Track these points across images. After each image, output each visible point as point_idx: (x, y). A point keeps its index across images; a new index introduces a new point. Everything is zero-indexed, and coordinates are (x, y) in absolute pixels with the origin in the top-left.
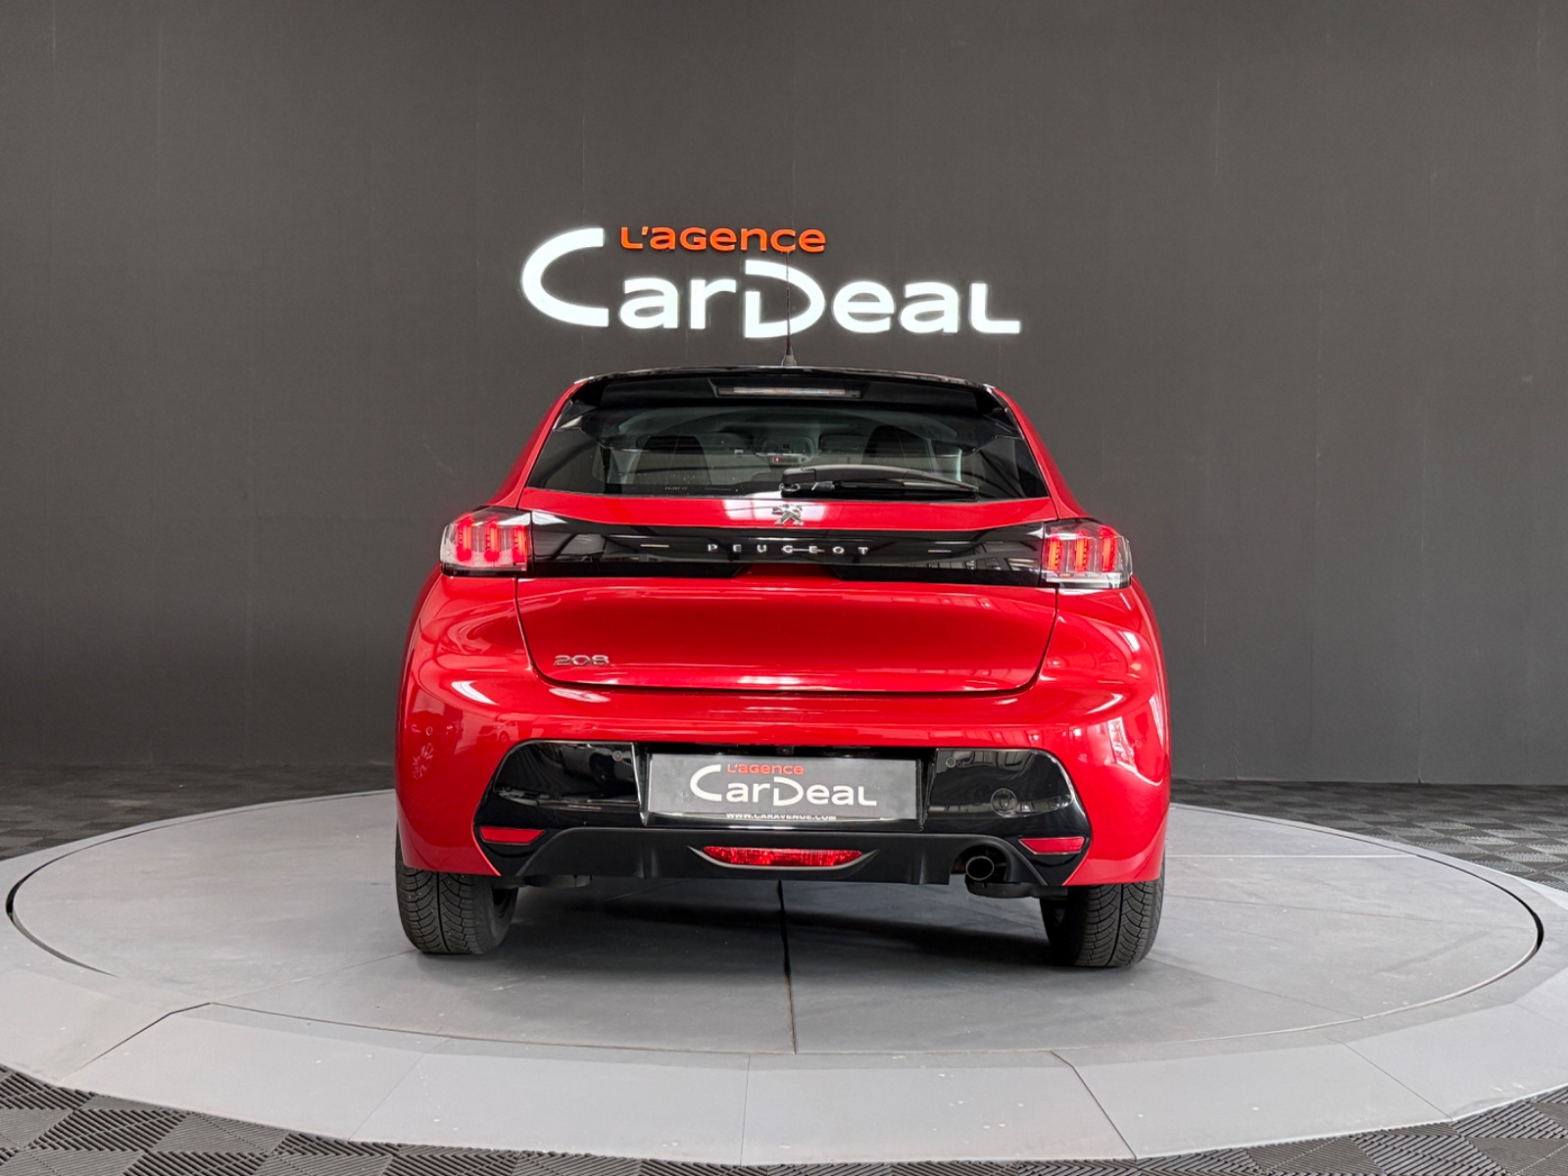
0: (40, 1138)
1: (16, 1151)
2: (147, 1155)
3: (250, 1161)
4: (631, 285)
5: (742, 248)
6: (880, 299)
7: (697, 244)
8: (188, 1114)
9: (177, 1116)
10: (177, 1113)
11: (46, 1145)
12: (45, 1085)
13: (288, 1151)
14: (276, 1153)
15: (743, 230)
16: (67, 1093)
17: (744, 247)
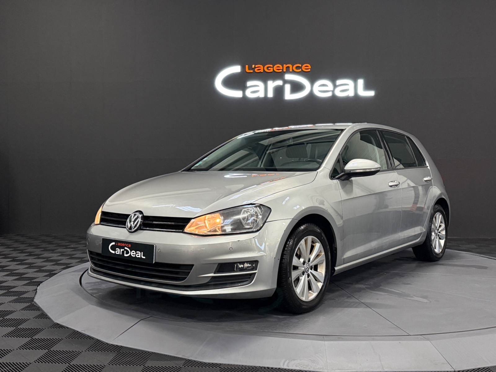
0: (110, 361)
1: (105, 366)
2: (144, 367)
3: (176, 369)
4: (249, 83)
5: (284, 71)
6: (328, 86)
7: (270, 70)
8: (153, 353)
9: (149, 354)
10: (148, 352)
11: (113, 364)
12: (107, 343)
13: (187, 366)
14: (183, 366)
15: (284, 65)
16: (113, 346)
17: (285, 70)
